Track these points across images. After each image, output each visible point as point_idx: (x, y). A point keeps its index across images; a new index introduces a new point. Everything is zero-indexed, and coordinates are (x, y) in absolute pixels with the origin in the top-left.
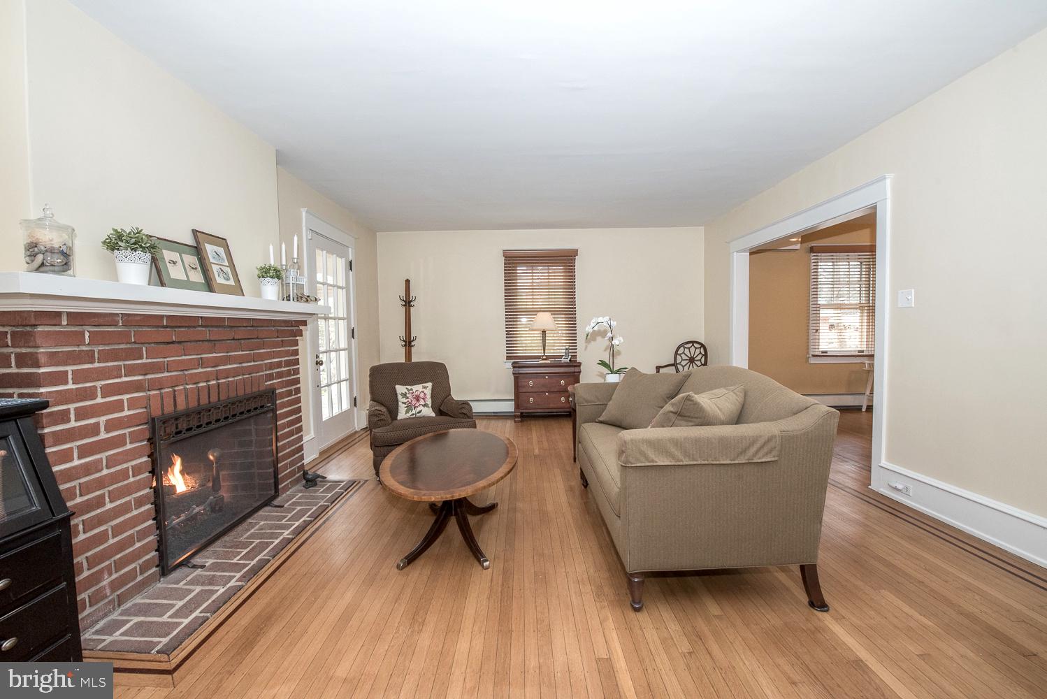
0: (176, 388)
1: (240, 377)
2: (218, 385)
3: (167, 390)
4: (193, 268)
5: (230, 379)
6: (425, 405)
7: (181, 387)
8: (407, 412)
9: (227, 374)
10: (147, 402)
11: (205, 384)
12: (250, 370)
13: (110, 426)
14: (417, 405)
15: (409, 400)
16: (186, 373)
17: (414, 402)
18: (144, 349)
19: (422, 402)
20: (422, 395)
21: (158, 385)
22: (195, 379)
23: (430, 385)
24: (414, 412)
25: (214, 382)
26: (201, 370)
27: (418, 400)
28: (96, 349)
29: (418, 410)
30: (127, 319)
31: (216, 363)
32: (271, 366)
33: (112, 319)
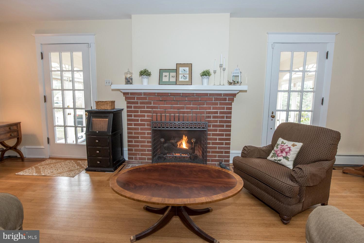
0: (162, 114)
1: (191, 115)
2: (179, 116)
3: (159, 114)
4: (173, 77)
5: (185, 115)
6: (286, 158)
7: (164, 114)
8: (272, 157)
9: (184, 113)
10: (152, 116)
11: (174, 115)
12: (196, 113)
13: (142, 120)
14: (280, 155)
15: (277, 149)
16: (166, 110)
17: (278, 152)
18: (152, 102)
19: (284, 154)
20: (287, 150)
21: (156, 112)
22: (170, 113)
23: (299, 145)
24: (276, 158)
25: (178, 115)
26: (172, 110)
27: (282, 152)
28: (139, 101)
29: (279, 158)
30: (145, 94)
31: (179, 108)
32: (209, 113)
33: (140, 94)
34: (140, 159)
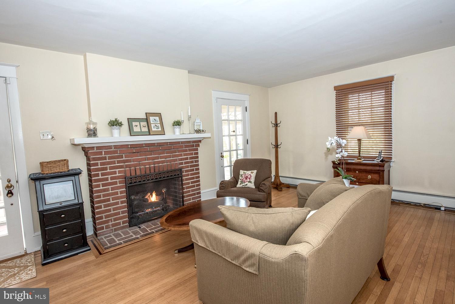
0: (136, 168)
1: (166, 164)
2: (154, 167)
3: (133, 168)
4: (144, 127)
5: (160, 164)
6: (250, 182)
7: (138, 167)
8: (240, 184)
9: (159, 162)
10: (125, 172)
11: (148, 166)
12: (171, 161)
13: (112, 178)
14: (246, 181)
15: (243, 178)
16: (140, 162)
17: (244, 180)
18: (124, 155)
19: (248, 180)
20: (249, 176)
21: (129, 166)
22: (144, 165)
23: (255, 171)
24: (243, 184)
25: (153, 166)
26: (147, 161)
27: (246, 179)
28: (107, 156)
29: (246, 183)
30: (116, 147)
31: (153, 159)
32: (181, 159)
33: (110, 147)
34: (113, 225)
